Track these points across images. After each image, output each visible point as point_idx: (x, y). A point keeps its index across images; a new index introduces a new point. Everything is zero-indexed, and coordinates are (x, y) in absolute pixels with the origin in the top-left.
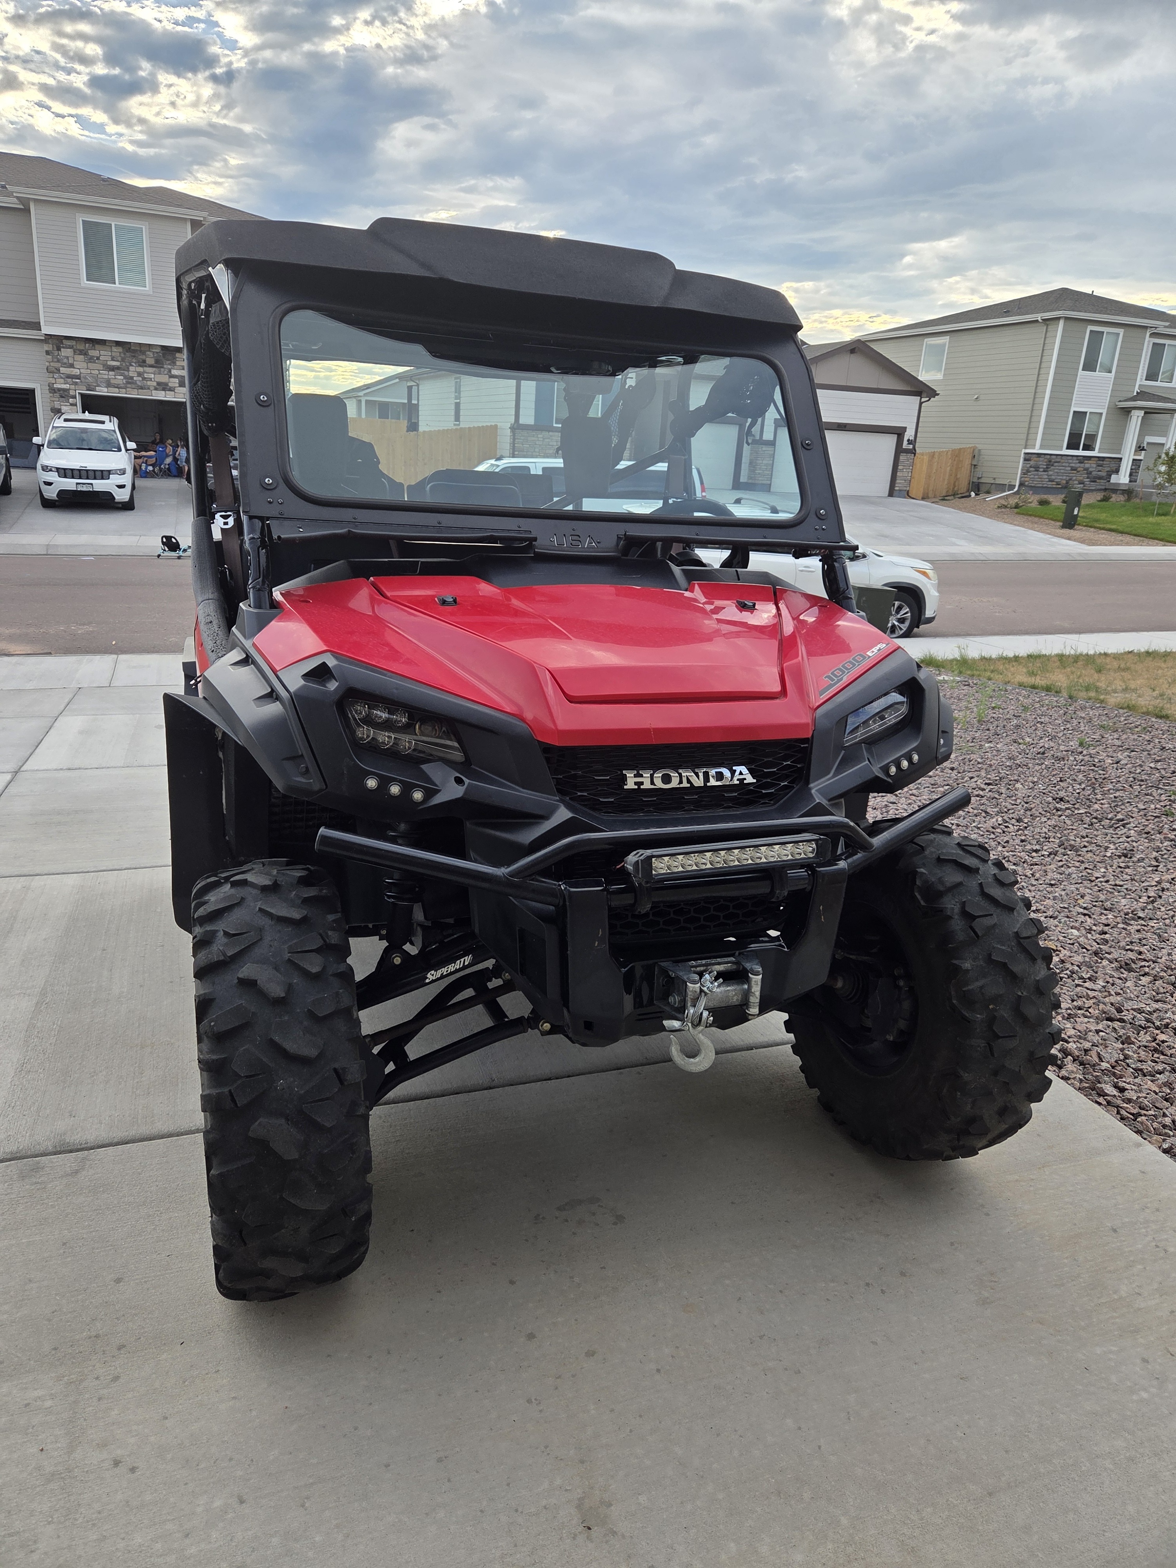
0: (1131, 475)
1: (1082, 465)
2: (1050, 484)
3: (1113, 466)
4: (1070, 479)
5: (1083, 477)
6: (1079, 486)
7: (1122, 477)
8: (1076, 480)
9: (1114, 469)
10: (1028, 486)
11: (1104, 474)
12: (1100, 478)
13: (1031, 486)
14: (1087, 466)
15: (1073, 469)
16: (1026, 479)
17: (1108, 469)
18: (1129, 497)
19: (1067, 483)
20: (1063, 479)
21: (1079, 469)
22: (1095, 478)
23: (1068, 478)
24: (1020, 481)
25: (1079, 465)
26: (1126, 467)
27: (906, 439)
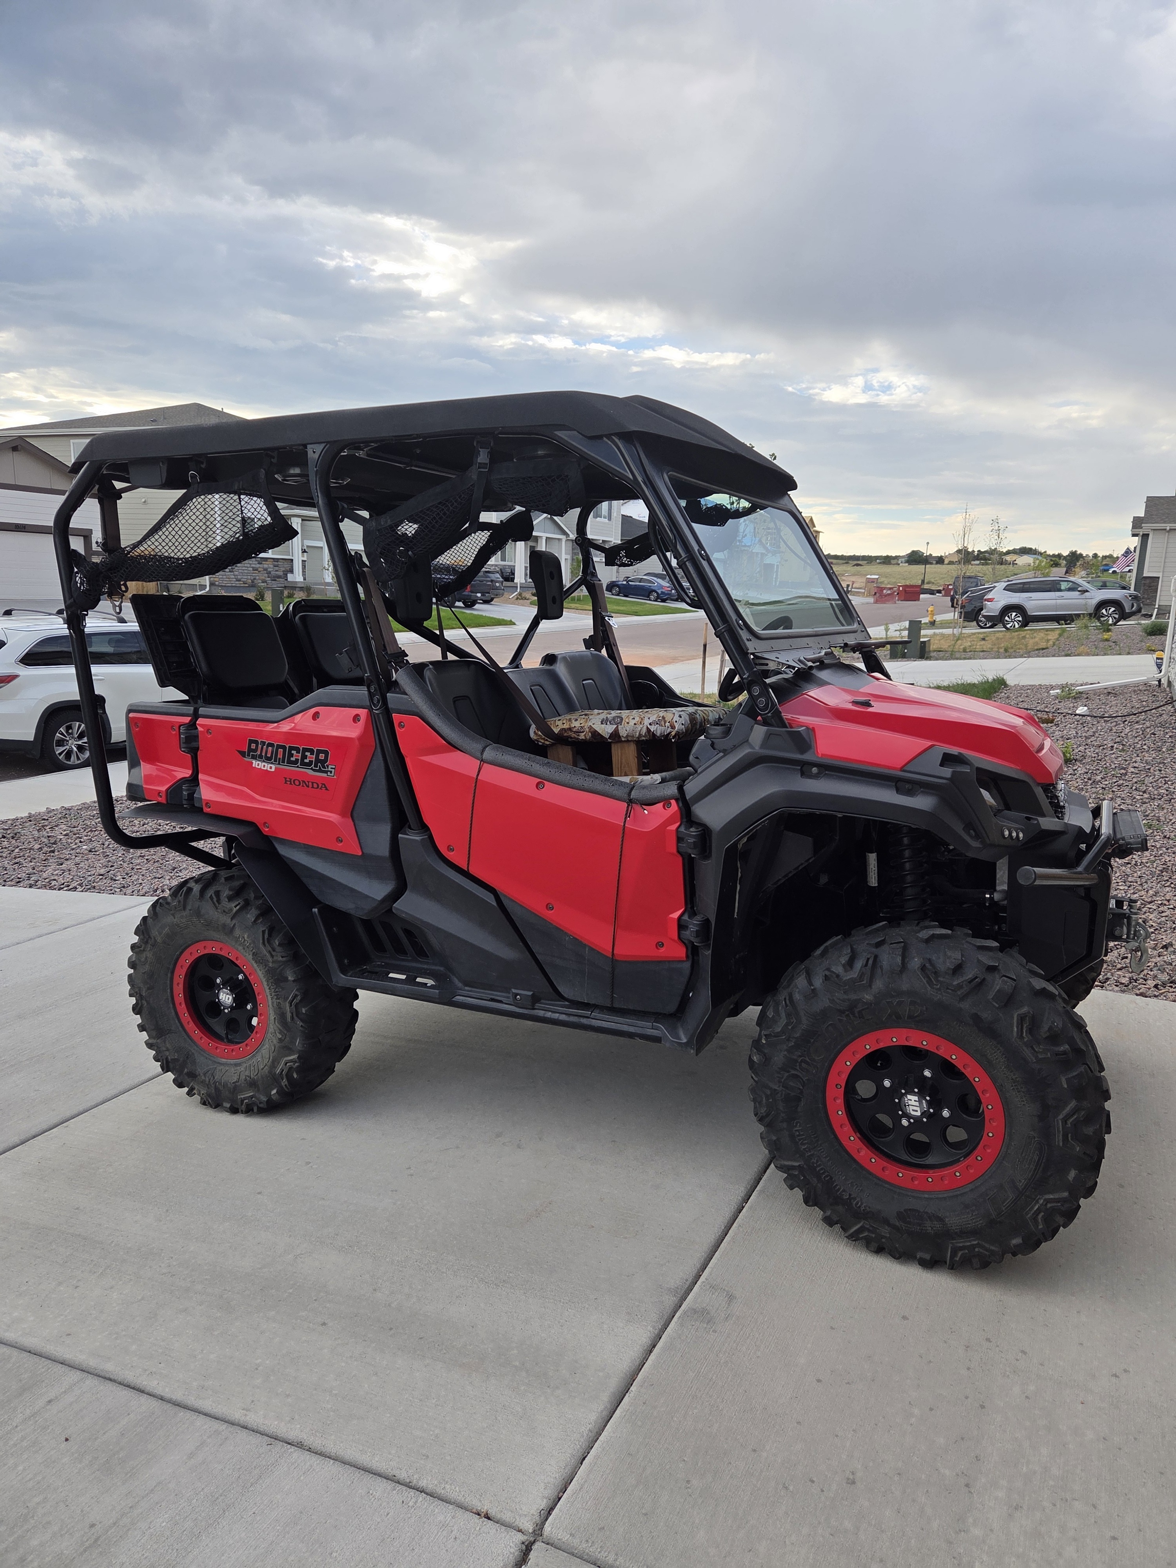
0: (303, 575)
1: (261, 566)
2: (238, 584)
3: (287, 566)
4: (255, 579)
5: (264, 576)
6: (262, 584)
7: (297, 576)
8: (259, 579)
9: (288, 569)
10: (219, 586)
11: (281, 573)
12: (279, 577)
13: (222, 586)
14: (266, 566)
15: (255, 569)
16: (215, 579)
17: (284, 569)
18: (308, 593)
19: (253, 582)
20: (248, 579)
21: (260, 569)
22: (274, 577)
23: (252, 578)
24: (210, 581)
25: (258, 565)
26: (297, 567)
27: (94, 541)
